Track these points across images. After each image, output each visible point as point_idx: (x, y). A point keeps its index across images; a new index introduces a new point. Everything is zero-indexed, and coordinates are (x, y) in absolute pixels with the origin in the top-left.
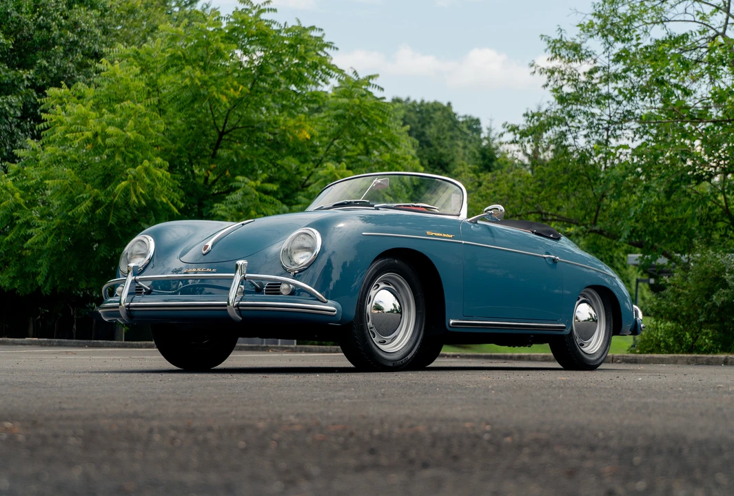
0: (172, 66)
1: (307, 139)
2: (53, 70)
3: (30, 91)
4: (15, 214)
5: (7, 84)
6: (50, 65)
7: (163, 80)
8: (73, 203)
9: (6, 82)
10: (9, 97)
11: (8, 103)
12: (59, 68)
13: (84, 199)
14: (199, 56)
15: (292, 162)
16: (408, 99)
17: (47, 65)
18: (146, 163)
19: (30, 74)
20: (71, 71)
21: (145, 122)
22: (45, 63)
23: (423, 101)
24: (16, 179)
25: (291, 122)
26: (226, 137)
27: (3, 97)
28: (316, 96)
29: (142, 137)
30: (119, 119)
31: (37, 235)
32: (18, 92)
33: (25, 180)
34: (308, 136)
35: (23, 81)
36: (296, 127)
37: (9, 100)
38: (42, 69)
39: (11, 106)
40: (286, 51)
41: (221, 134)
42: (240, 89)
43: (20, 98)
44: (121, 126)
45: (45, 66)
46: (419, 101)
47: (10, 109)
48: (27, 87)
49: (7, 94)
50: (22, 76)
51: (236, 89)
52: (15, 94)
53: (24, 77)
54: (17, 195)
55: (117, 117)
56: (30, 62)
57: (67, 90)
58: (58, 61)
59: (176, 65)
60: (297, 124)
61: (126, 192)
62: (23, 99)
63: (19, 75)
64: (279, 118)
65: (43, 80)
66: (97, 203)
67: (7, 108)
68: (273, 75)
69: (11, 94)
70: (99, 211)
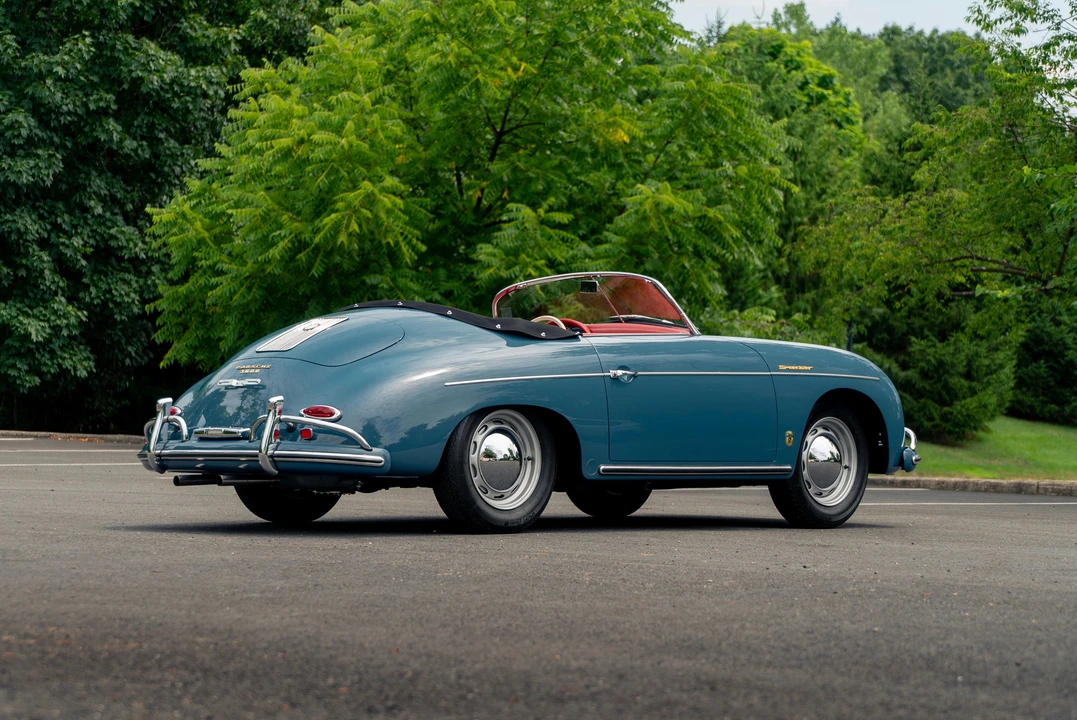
0: (421, 35)
1: (625, 143)
2: (275, 25)
3: (238, 59)
4: (196, 254)
5: (204, 49)
6: (271, 18)
7: (416, 53)
8: (267, 243)
9: (203, 45)
10: (208, 68)
11: (205, 77)
12: (282, 21)
13: (282, 239)
14: (460, 19)
15: (603, 178)
16: (911, 29)
17: (265, 17)
18: (367, 186)
19: (238, 33)
20: (302, 25)
21: (373, 122)
22: (262, 14)
23: (935, 31)
24: (200, 202)
25: (602, 115)
26: (507, 138)
27: (199, 68)
28: (647, 74)
29: (365, 146)
30: (337, 117)
31: (224, 286)
32: (222, 60)
33: (214, 203)
34: (626, 139)
35: (229, 43)
36: (608, 125)
37: (208, 74)
38: (260, 24)
39: (210, 83)
40: (594, 8)
41: (499, 136)
42: (522, 68)
43: (224, 70)
44: (338, 130)
45: (262, 19)
46: (928, 33)
47: (207, 86)
48: (236, 53)
49: (205, 64)
50: (227, 37)
51: (516, 69)
52: (217, 63)
53: (230, 38)
54: (198, 225)
55: (336, 114)
56: (241, 12)
57: (273, 71)
58: (282, 12)
59: (427, 34)
60: (611, 120)
61: (336, 228)
62: (228, 71)
63: (222, 35)
64: (582, 111)
65: (263, 38)
66: (299, 245)
67: (204, 86)
68: (574, 45)
69: (210, 64)
70: (302, 256)
